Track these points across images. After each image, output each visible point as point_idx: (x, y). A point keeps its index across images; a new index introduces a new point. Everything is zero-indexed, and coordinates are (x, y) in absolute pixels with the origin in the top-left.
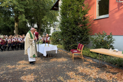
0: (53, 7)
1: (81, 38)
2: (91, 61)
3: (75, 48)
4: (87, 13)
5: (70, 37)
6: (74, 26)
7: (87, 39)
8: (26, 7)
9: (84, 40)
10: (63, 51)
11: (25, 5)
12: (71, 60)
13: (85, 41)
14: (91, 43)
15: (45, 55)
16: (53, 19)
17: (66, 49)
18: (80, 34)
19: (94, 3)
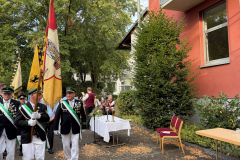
0: (121, 44)
1: (177, 105)
2: (199, 153)
3: (165, 125)
4: (186, 57)
5: (154, 102)
6: (162, 81)
7: (189, 107)
8: (72, 47)
9: (183, 109)
10: (142, 130)
11: (70, 44)
12: (158, 150)
13: (186, 111)
14: (198, 116)
15: (107, 139)
16: (121, 64)
17: (147, 125)
18: (175, 98)
19: (198, 37)
